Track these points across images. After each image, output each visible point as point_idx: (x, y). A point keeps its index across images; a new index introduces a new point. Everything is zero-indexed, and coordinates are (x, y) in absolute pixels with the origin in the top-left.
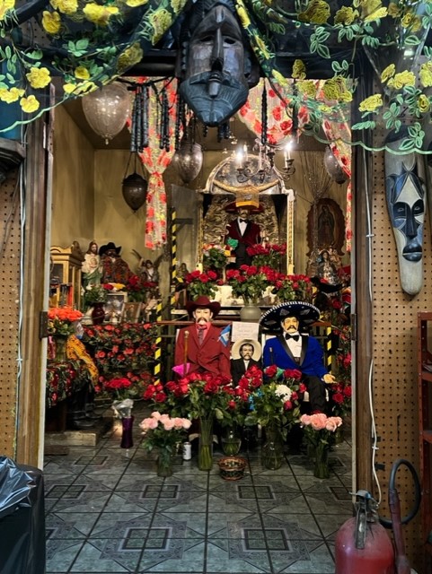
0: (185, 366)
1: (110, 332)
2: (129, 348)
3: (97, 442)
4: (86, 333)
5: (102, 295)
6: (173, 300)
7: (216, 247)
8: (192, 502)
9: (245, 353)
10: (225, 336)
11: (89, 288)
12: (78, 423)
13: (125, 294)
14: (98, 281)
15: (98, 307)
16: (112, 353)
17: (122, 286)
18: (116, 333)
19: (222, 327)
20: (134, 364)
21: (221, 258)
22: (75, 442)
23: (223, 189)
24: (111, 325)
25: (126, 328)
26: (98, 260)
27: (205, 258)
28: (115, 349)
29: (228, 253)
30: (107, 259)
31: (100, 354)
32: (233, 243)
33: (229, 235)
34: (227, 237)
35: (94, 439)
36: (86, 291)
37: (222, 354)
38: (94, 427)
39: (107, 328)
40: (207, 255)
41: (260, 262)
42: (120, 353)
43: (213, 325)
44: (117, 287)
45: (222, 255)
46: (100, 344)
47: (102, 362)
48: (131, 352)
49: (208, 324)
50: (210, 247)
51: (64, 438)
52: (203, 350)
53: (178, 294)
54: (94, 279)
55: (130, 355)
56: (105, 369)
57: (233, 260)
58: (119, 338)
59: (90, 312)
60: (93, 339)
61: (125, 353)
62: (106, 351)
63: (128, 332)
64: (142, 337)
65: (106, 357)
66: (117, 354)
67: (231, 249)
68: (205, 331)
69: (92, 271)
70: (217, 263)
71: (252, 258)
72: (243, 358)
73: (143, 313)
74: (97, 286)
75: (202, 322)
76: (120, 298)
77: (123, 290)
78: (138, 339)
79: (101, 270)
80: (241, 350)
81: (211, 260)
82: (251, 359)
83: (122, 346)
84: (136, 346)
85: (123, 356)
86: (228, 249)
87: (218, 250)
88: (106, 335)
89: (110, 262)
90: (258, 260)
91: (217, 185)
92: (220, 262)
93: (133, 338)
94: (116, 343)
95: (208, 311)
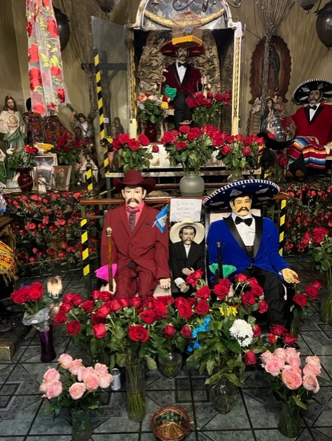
1: (37, 202)
2: (61, 218)
5: (25, 160)
6: (106, 162)
7: (151, 98)
10: (161, 221)
11: (9, 152)
14: (21, 143)
15: (25, 173)
16: (43, 225)
17: (49, 146)
18: (44, 204)
20: (68, 235)
21: (157, 112)
23: (156, 23)
24: (37, 194)
25: (54, 198)
27: (140, 111)
28: (45, 221)
29: (165, 105)
31: (29, 226)
32: (171, 92)
33: (167, 82)
34: (164, 85)
35: (8, 353)
39: (33, 197)
40: (142, 107)
41: (202, 116)
42: (51, 224)
44: (42, 147)
45: (159, 107)
46: (28, 215)
47: (33, 234)
48: (63, 223)
50: (145, 98)
54: (16, 140)
55: (62, 226)
56: (38, 241)
58: (48, 208)
60: (19, 210)
61: (56, 223)
62: (36, 222)
63: (58, 202)
64: (73, 207)
65: (37, 228)
66: (48, 225)
67: (169, 99)
68: (138, 215)
69: (12, 131)
70: (153, 117)
72: (183, 242)
74: (20, 148)
75: (133, 204)
76: (49, 160)
77: (52, 151)
78: (68, 209)
79: (23, 129)
80: (181, 232)
81: (147, 114)
83: (52, 217)
84: (67, 216)
85: (55, 227)
86: (165, 100)
87: (154, 102)
88: (34, 206)
90: (199, 113)
91: (149, 18)
92: (157, 116)
93: (63, 209)
94: (46, 214)
95: (140, 189)
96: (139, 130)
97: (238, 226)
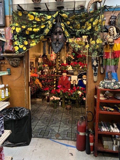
0: (60, 86)
1: (45, 76)
2: (49, 80)
3: (42, 101)
4: (40, 77)
5: (43, 68)
6: (59, 69)
7: (69, 56)
8: (59, 114)
9: (74, 83)
10: (69, 79)
11: (40, 66)
12: (38, 97)
13: (48, 67)
14: (42, 64)
15: (42, 70)
17: (47, 65)
19: (69, 77)
20: (50, 84)
21: (70, 58)
22: (38, 101)
24: (45, 75)
25: (48, 76)
26: (42, 59)
27: (67, 58)
28: (46, 80)
29: (72, 57)
30: (44, 58)
31: (43, 81)
32: (74, 54)
33: (73, 52)
34: (72, 53)
35: (41, 100)
36: (39, 67)
37: (68, 83)
38: (41, 98)
39: (44, 75)
40: (67, 57)
41: (80, 60)
42: (47, 81)
43: (67, 76)
44: (46, 65)
45: (71, 58)
46: (43, 79)
47: (43, 83)
48: (50, 81)
49: (66, 76)
50: (68, 56)
51: (36, 100)
52: (64, 82)
53: (60, 67)
54: (41, 64)
55: (49, 82)
56: (44, 85)
57: (74, 59)
59: (40, 71)
60: (41, 78)
61: (48, 81)
62: (44, 81)
63: (49, 77)
64: (52, 78)
65: (44, 82)
66: (46, 81)
67: (73, 56)
68: (65, 78)
69: (41, 62)
70: (69, 60)
71: (78, 58)
72: (73, 84)
73: (52, 72)
74: (42, 66)
75: (64, 76)
76: (47, 68)
77: (48, 66)
78: (51, 78)
79: (42, 62)
80: (73, 82)
81: (68, 59)
82: (75, 84)
83: (47, 80)
84: (50, 80)
85: (48, 82)
86: (72, 56)
88: (44, 77)
89: (45, 59)
90: (80, 59)
92: (70, 59)
93: (50, 78)
94: (46, 79)
95: (66, 73)
96: (66, 62)
97: (83, 81)
